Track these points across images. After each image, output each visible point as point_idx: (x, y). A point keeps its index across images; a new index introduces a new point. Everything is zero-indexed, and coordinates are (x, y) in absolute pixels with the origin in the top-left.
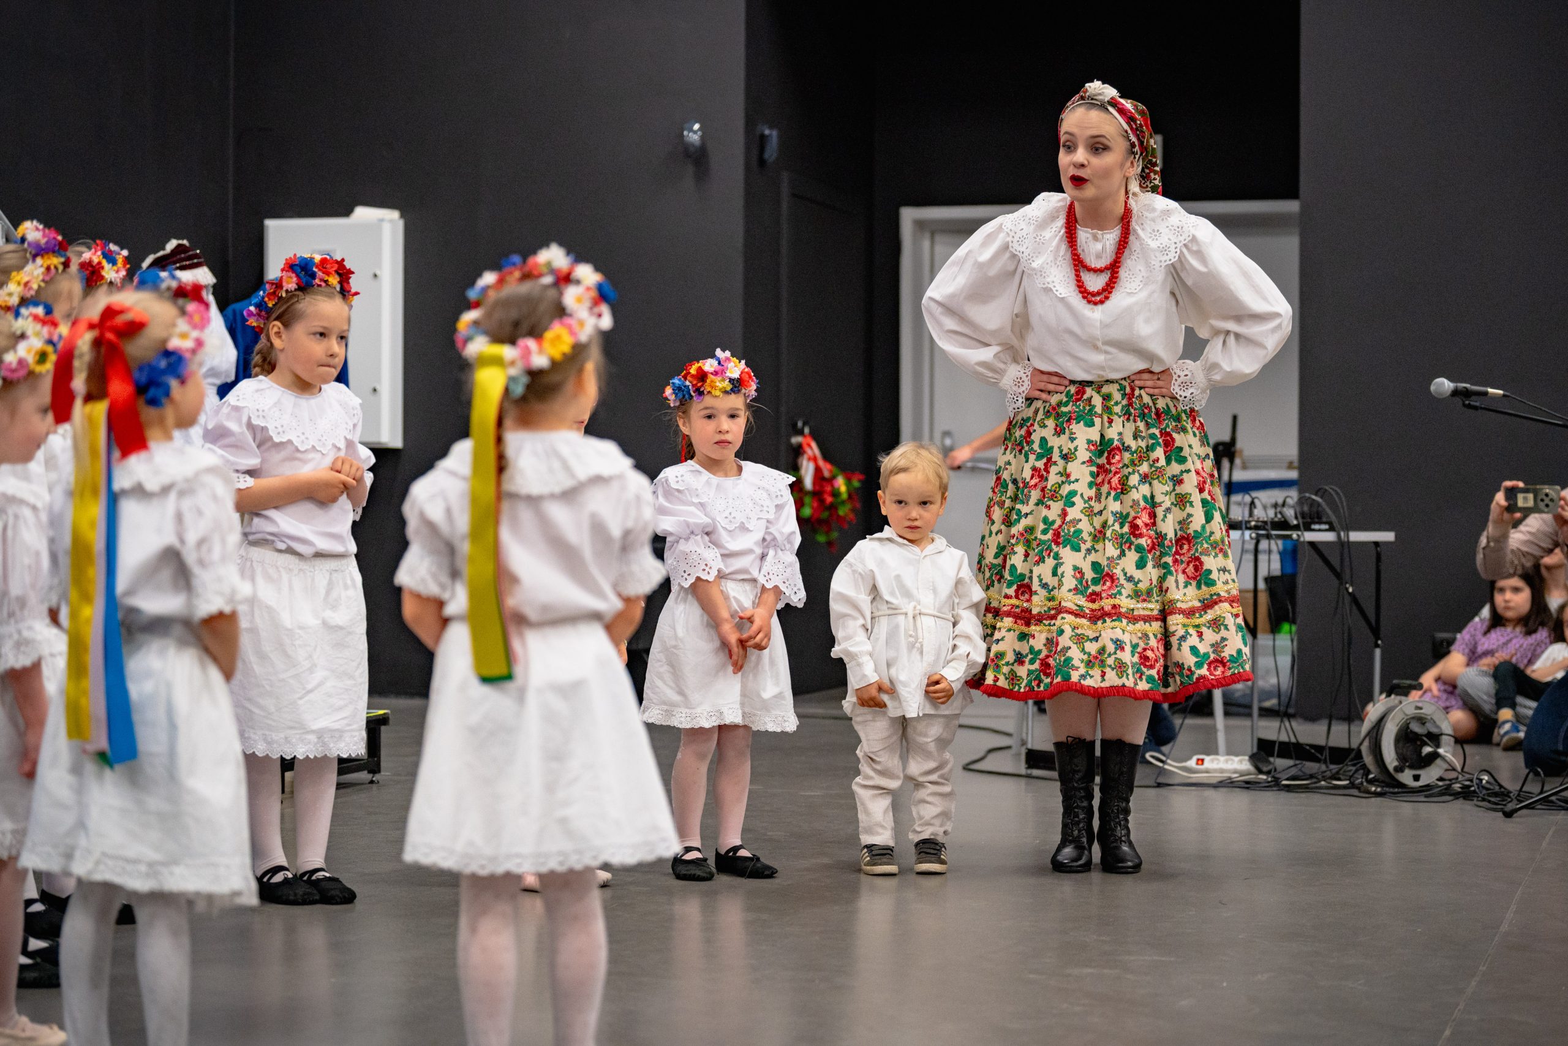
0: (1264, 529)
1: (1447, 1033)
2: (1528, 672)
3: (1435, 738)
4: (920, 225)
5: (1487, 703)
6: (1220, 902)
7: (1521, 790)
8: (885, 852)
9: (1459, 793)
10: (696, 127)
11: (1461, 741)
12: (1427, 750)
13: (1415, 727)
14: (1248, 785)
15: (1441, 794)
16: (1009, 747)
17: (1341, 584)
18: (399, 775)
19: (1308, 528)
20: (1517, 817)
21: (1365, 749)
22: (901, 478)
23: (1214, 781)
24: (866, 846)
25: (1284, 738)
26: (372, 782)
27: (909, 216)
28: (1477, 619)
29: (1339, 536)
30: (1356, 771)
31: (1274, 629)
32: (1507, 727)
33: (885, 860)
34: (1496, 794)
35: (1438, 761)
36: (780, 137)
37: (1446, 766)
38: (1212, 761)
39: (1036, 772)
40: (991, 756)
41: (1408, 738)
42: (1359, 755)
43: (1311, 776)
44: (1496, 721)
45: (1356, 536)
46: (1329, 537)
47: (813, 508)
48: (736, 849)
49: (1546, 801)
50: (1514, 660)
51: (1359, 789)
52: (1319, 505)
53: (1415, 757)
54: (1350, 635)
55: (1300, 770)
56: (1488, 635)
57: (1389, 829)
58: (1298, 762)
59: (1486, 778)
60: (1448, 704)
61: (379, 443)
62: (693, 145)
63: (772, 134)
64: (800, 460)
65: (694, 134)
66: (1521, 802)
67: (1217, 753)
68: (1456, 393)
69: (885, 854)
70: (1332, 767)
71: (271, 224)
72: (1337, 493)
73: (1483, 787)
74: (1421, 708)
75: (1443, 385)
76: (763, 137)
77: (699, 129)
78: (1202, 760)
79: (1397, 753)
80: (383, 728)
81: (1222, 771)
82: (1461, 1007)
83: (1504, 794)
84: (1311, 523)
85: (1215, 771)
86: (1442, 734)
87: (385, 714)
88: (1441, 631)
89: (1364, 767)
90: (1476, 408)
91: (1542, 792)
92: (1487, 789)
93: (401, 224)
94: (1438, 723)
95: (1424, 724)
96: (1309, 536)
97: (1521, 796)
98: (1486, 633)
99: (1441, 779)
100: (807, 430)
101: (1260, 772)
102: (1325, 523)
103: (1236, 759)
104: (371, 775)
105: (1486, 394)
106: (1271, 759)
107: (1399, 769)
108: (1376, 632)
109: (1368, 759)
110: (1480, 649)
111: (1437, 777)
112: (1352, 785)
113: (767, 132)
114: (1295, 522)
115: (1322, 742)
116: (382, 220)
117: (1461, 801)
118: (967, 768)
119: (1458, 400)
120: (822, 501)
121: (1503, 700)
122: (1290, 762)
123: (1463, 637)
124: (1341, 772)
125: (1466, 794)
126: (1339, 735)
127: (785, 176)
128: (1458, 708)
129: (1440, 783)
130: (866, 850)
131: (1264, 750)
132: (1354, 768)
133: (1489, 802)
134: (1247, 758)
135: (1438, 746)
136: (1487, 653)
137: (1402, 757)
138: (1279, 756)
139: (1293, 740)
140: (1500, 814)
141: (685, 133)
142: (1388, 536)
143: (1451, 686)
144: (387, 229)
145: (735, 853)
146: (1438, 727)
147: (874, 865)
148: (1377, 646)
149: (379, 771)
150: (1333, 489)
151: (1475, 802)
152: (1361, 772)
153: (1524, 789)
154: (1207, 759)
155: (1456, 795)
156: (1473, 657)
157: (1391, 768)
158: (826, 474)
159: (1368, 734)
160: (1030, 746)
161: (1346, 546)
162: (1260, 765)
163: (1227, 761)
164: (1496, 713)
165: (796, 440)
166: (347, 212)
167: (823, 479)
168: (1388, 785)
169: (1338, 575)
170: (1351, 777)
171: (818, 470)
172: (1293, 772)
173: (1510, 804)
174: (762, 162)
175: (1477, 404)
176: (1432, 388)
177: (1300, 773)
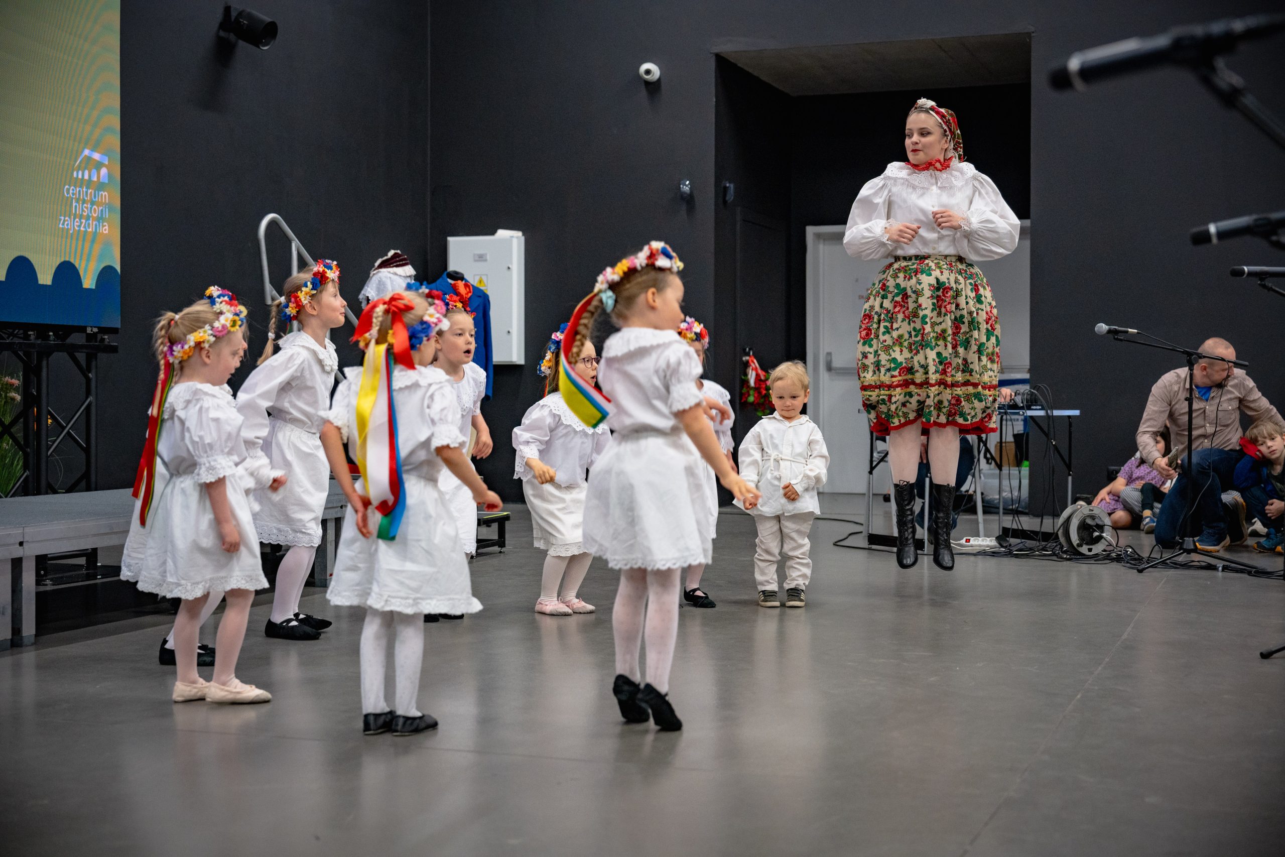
0: (1004, 409)
1: (1079, 697)
2: (1162, 489)
3: (1101, 528)
4: (818, 236)
5: (1137, 507)
6: (965, 622)
7: (1149, 557)
8: (772, 594)
9: (1114, 559)
10: (688, 182)
11: (1116, 527)
12: (1096, 534)
13: (1089, 521)
14: (994, 554)
15: (1104, 559)
16: (861, 532)
17: (1048, 439)
18: (517, 548)
19: (1029, 408)
20: (1146, 572)
21: (1060, 533)
22: (779, 383)
23: (975, 552)
24: (762, 591)
25: (1015, 527)
26: (500, 552)
27: (811, 230)
28: (1133, 458)
29: (1047, 412)
30: (1056, 546)
31: (1019, 464)
32: (1147, 520)
33: (773, 599)
34: (1135, 559)
35: (1103, 540)
36: (735, 188)
37: (1107, 543)
38: (975, 540)
39: (874, 547)
40: (850, 537)
41: (1084, 527)
42: (1057, 537)
43: (1031, 549)
44: (1142, 516)
45: (1057, 413)
46: (1042, 413)
47: (755, 397)
48: (695, 590)
49: (1164, 563)
50: (1153, 482)
51: (1056, 556)
52: (1036, 395)
53: (1089, 538)
54: (1053, 469)
55: (1024, 545)
56: (1139, 468)
57: (1074, 580)
58: (1023, 540)
59: (1130, 550)
60: (1115, 507)
61: (512, 362)
62: (685, 193)
63: (731, 186)
64: (748, 370)
65: (686, 188)
66: (1149, 563)
67: (978, 536)
68: (1109, 331)
69: (772, 596)
70: (1043, 543)
71: (451, 239)
72: (1047, 390)
73: (1128, 555)
74: (1093, 511)
75: (1102, 327)
76: (726, 189)
77: (689, 184)
78: (969, 540)
79: (1078, 536)
80: (506, 522)
81: (980, 546)
82: (1089, 682)
83: (1140, 559)
84: (1031, 406)
85: (976, 546)
86: (1105, 525)
87: (507, 514)
88: (1112, 466)
89: (1060, 544)
90: (1121, 340)
91: (1161, 558)
92: (1131, 556)
93: (523, 238)
94: (1103, 519)
95: (1094, 519)
96: (1030, 413)
97: (1149, 559)
98: (1137, 467)
99: (1104, 551)
100: (751, 353)
101: (1002, 546)
102: (1039, 405)
103: (988, 539)
104: (500, 549)
105: (1127, 332)
106: (1008, 539)
107: (1080, 545)
108: (1069, 467)
109: (1062, 540)
110: (1134, 476)
111: (1102, 549)
112: (1054, 554)
113: (728, 185)
114: (1022, 405)
115: (1038, 529)
116: (512, 237)
117: (1115, 563)
118: (835, 544)
119: (1111, 336)
120: (760, 393)
121: (1146, 505)
122: (1018, 541)
123: (1125, 468)
124: (1047, 546)
125: (1118, 559)
126: (1048, 525)
127: (739, 209)
128: (1121, 509)
129: (1104, 553)
130: (761, 593)
131: (1005, 535)
132: (1055, 544)
133: (1131, 564)
134: (994, 538)
135: (1102, 532)
136: (1137, 478)
137: (1081, 539)
138: (1012, 537)
139: (1020, 528)
140: (1136, 571)
141: (681, 186)
142: (1076, 413)
143: (1117, 497)
144: (515, 241)
145: (693, 593)
146: (1102, 521)
147: (766, 601)
148: (1070, 475)
149: (504, 546)
150: (1044, 386)
151: (1123, 564)
152: (1059, 546)
153: (1151, 556)
154: (972, 539)
155: (1113, 560)
156: (1130, 480)
157: (1075, 544)
158: (763, 378)
159: (1062, 524)
160: (870, 532)
161: (1051, 419)
162: (1002, 542)
163: (983, 540)
164: (1142, 512)
165: (745, 358)
166: (493, 233)
167: (761, 380)
168: (1074, 554)
169: (1047, 435)
170: (1053, 549)
171: (758, 375)
172: (1021, 546)
173: (1143, 565)
174: (725, 202)
175: (1122, 338)
176: (1096, 329)
177: (1024, 547)
